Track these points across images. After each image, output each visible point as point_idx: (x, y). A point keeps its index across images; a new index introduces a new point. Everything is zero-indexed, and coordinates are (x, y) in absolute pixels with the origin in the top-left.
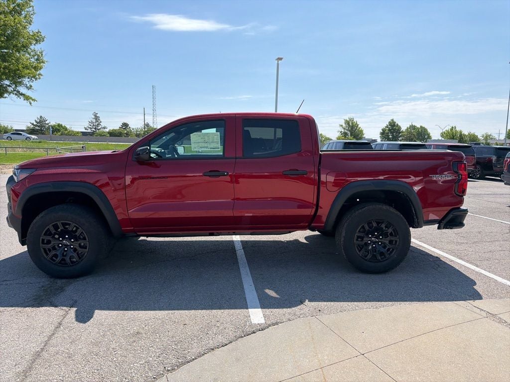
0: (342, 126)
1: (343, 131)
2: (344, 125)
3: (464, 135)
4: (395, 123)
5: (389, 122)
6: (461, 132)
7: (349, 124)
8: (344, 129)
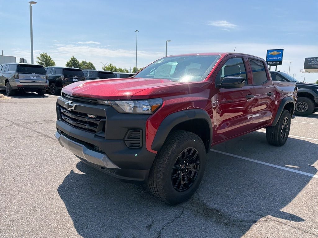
0: (39, 58)
1: (40, 62)
2: (40, 58)
3: (117, 69)
4: (75, 59)
5: (71, 58)
6: (115, 67)
7: (44, 57)
8: (41, 60)
